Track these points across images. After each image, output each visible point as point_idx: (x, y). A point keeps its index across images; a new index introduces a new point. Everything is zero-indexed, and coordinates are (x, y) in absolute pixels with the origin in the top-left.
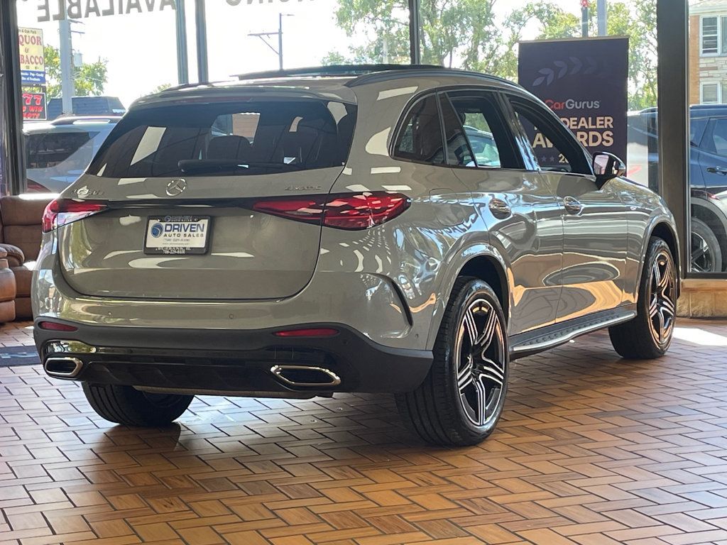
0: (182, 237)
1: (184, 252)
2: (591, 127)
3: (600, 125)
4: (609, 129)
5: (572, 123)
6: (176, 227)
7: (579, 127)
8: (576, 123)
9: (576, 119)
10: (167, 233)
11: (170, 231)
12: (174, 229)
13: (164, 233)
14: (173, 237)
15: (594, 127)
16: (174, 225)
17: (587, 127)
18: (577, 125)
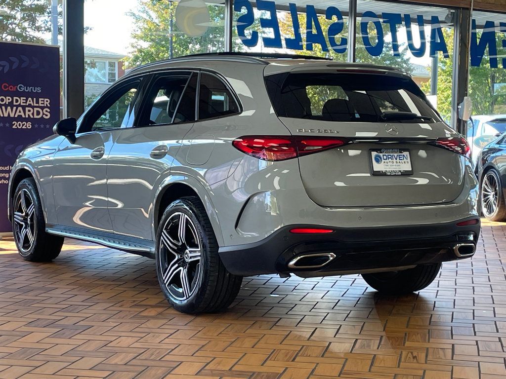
0: (395, 164)
1: (400, 173)
2: (35, 105)
3: (42, 104)
4: (47, 107)
5: (22, 101)
6: (390, 157)
7: (27, 104)
8: (25, 101)
9: (25, 98)
10: (385, 161)
11: (386, 159)
12: (389, 158)
13: (383, 161)
14: (389, 164)
15: (37, 105)
16: (388, 155)
17: (32, 105)
18: (26, 103)
